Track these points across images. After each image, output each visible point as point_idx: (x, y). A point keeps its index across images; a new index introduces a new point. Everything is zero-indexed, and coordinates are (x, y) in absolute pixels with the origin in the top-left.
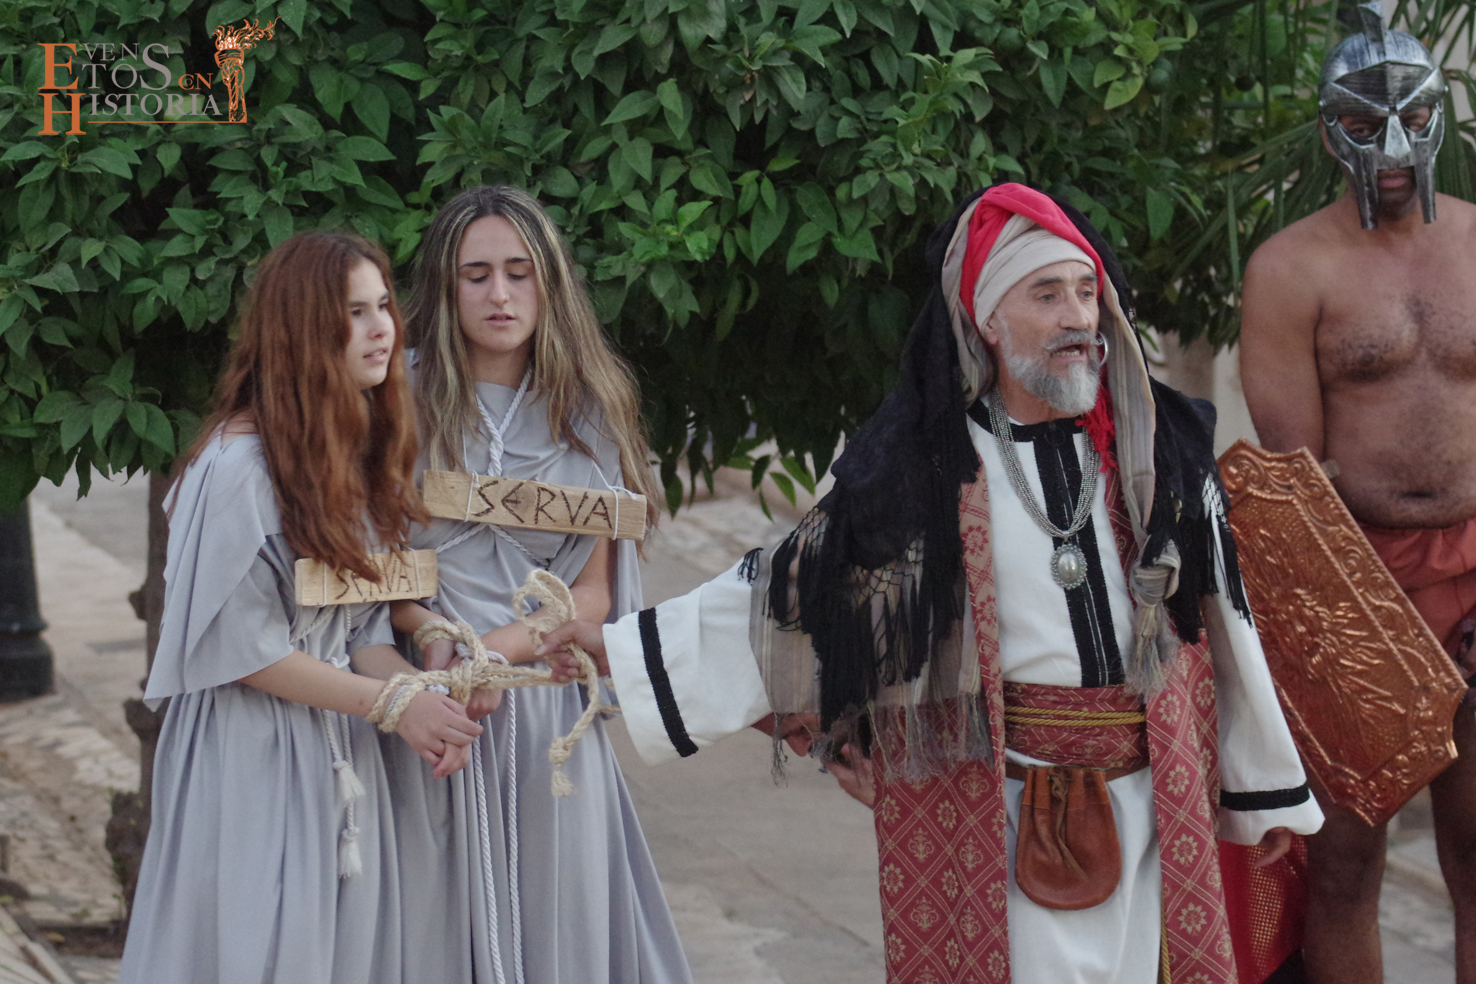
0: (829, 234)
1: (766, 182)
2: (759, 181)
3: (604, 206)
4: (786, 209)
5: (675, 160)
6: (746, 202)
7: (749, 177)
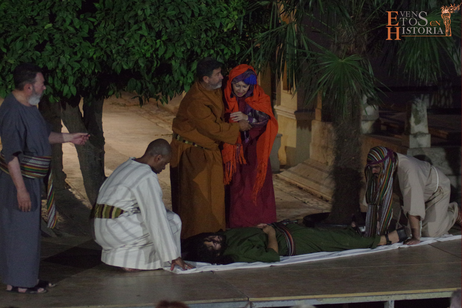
0: (173, 53)
1: (162, 42)
2: (160, 42)
3: (130, 46)
4: (165, 47)
5: (144, 37)
6: (158, 46)
7: (158, 41)
